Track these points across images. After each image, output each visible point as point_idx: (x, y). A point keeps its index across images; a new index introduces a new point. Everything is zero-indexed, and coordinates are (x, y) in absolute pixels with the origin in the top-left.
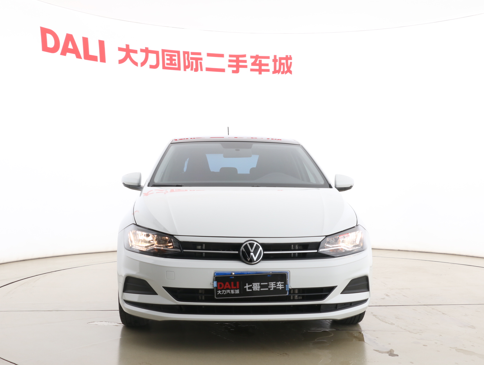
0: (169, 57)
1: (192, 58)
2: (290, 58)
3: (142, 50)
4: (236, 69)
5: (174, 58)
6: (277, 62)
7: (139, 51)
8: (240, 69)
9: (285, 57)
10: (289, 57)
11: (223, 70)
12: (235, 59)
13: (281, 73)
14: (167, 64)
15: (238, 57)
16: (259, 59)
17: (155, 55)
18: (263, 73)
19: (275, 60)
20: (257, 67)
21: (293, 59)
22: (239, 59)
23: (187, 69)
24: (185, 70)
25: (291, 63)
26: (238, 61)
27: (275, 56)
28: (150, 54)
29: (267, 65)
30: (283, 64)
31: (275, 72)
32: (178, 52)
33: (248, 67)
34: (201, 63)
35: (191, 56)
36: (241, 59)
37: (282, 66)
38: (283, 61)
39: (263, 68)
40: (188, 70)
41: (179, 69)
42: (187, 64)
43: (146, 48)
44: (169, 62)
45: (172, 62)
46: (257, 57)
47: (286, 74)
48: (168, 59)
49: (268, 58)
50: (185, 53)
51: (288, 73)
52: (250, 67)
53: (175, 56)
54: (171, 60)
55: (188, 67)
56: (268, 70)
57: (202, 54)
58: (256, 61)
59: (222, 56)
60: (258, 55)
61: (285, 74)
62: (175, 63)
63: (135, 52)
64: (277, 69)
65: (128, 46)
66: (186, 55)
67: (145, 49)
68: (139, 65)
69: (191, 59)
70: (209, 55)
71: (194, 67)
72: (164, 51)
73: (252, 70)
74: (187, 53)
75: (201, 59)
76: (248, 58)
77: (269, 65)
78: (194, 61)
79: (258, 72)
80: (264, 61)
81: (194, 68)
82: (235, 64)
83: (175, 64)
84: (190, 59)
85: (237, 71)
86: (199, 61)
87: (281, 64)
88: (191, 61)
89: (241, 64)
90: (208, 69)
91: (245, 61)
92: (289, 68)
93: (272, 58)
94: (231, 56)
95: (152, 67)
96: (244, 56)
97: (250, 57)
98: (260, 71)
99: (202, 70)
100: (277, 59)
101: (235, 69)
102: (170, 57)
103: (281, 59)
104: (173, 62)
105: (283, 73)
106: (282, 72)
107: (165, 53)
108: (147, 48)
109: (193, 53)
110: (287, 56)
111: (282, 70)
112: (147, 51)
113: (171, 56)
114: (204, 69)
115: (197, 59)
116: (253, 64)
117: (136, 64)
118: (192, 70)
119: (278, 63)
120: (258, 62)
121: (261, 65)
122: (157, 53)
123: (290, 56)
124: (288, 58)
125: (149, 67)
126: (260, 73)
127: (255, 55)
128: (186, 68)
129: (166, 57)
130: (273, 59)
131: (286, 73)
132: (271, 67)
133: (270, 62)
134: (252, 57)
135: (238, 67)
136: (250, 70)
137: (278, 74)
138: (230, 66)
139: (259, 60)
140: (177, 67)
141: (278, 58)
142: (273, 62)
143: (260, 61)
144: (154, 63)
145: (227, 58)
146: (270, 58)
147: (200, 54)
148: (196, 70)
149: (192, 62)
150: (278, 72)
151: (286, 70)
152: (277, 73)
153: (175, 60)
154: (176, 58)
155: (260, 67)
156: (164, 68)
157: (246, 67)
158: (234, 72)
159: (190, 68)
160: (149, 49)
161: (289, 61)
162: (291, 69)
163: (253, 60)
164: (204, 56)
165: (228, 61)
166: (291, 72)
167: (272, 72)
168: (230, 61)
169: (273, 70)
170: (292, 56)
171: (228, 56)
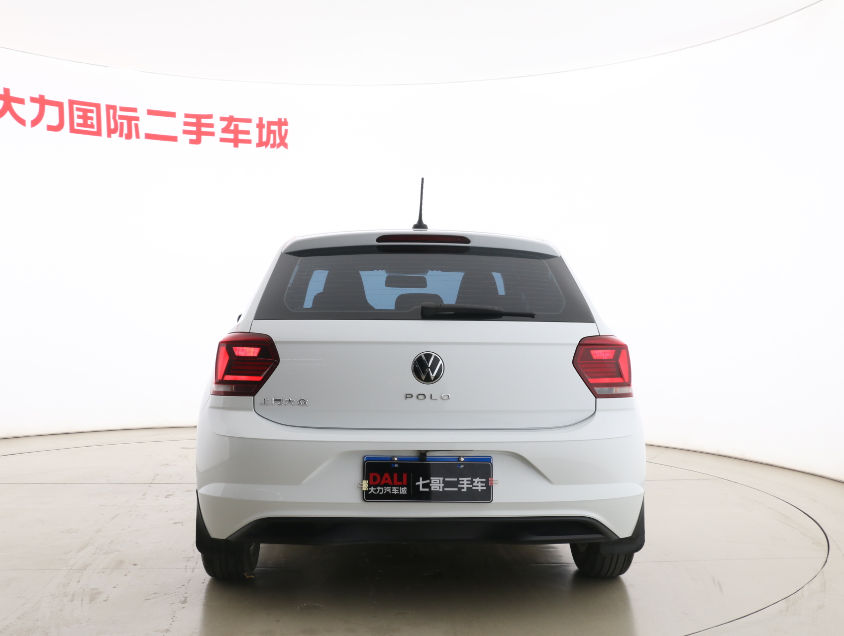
0: (81, 113)
1: (121, 117)
2: (286, 123)
3: (33, 100)
4: (197, 137)
5: (89, 115)
6: (264, 128)
7: (27, 101)
8: (203, 138)
9: (277, 120)
10: (283, 120)
11: (174, 139)
12: (194, 120)
13: (269, 146)
14: (79, 125)
15: (199, 117)
16: (234, 123)
17: (56, 109)
18: (240, 145)
19: (260, 126)
20: (231, 136)
21: (289, 124)
22: (201, 121)
23: (112, 135)
24: (109, 136)
25: (286, 131)
26: (199, 125)
27: (261, 119)
28: (47, 107)
29: (247, 132)
30: (274, 132)
31: (260, 144)
32: (98, 106)
33: (216, 134)
34: (136, 125)
35: (119, 113)
36: (204, 121)
37: (272, 136)
38: (274, 128)
39: (241, 137)
40: (115, 136)
41: (98, 133)
42: (112, 126)
43: (40, 96)
44: (81, 121)
45: (87, 122)
46: (230, 119)
47: (278, 147)
48: (79, 117)
49: (249, 121)
50: (109, 107)
51: (282, 147)
52: (219, 134)
53: (92, 111)
54: (85, 117)
55: (114, 131)
56: (249, 142)
57: (138, 110)
58: (229, 125)
59: (172, 115)
60: (233, 116)
61: (276, 147)
62: (92, 123)
63: (21, 101)
64: (264, 139)
65: (7, 91)
66: (111, 111)
67: (38, 97)
68: (28, 123)
69: (119, 119)
70: (151, 112)
71: (125, 131)
72: (72, 103)
73: (222, 140)
74: (114, 108)
75: (137, 119)
76: (215, 121)
77: (251, 133)
78: (125, 122)
79: (232, 144)
80: (242, 126)
81: (126, 134)
82: (194, 129)
83: (92, 126)
84: (117, 118)
86: (133, 122)
87: (270, 132)
88: (119, 121)
89: (204, 129)
90: (149, 136)
91: (211, 126)
92: (283, 139)
93: (256, 121)
94: (187, 116)
95: (50, 128)
96: (210, 116)
97: (219, 119)
98: (236, 142)
99: (138, 136)
100: (264, 125)
101: (194, 137)
102: (83, 114)
103: (270, 123)
104: (89, 122)
105: (273, 146)
106: (271, 145)
107: (75, 106)
108: (42, 97)
109: (122, 109)
110: (280, 120)
111: (272, 142)
112: (42, 101)
113: (85, 112)
114: (142, 135)
115: (130, 119)
116: (225, 130)
117: (22, 122)
118: (121, 135)
119: (265, 131)
120: (232, 128)
121: (237, 132)
122: (60, 105)
123: (285, 119)
124: (281, 123)
125: (46, 128)
126: (236, 146)
127: (228, 116)
128: (110, 132)
129: (76, 113)
130: (258, 123)
131: (279, 146)
132: (254, 136)
133: (252, 128)
134: (222, 119)
135: (199, 134)
136: (219, 140)
137: (266, 147)
138: (185, 132)
140: (95, 130)
141: (265, 122)
142: (258, 129)
143: (236, 126)
144: (55, 122)
145: (180, 119)
146: (253, 121)
147: (135, 110)
148: (129, 136)
149: (122, 124)
150: (266, 144)
151: (278, 141)
152: (264, 147)
153: (91, 118)
154: (94, 115)
155: (236, 136)
156: (72, 130)
157: (212, 134)
158: (192, 142)
159: (118, 133)
160: (46, 98)
161: (284, 128)
162: (287, 141)
163: (225, 123)
164: (141, 113)
165: (182, 124)
166: (286, 146)
167: (255, 145)
168: (186, 124)
169: (258, 142)
170: (288, 120)
171: (183, 116)
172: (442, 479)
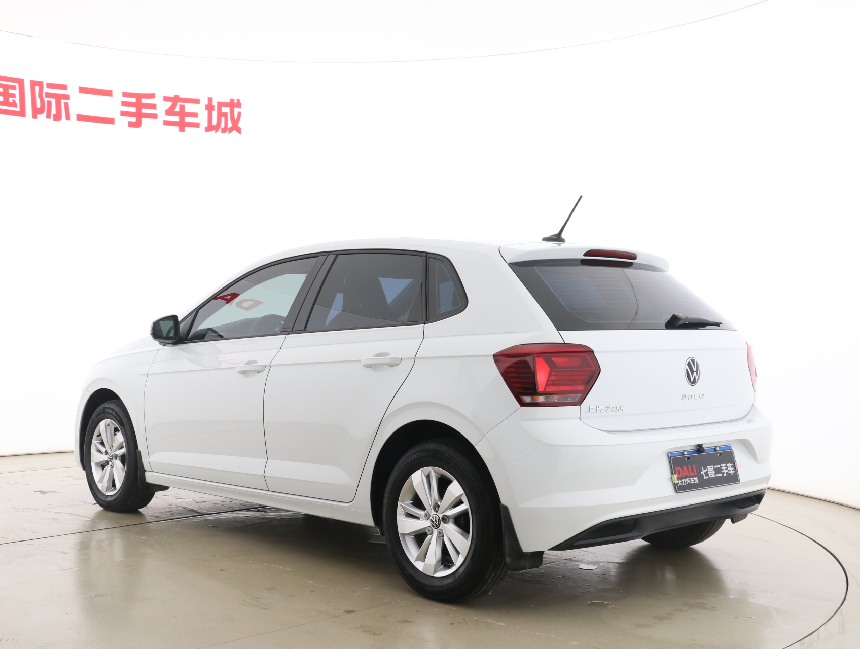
0: (1, 90)
1: (49, 95)
2: (239, 105)
4: (137, 119)
5: (11, 91)
6: (214, 110)
8: (144, 120)
9: (228, 101)
10: (236, 101)
11: (110, 121)
12: (133, 100)
13: (220, 130)
15: (139, 97)
16: (179, 104)
18: (186, 129)
19: (210, 107)
20: (176, 119)
21: (243, 105)
22: (141, 101)
23: (38, 116)
24: (34, 116)
25: (239, 113)
26: (139, 105)
27: (210, 100)
29: (195, 115)
30: (225, 114)
31: (210, 128)
32: (21, 82)
33: (159, 116)
34: (66, 105)
35: (46, 90)
36: (144, 101)
37: (223, 119)
38: (225, 110)
39: (188, 119)
40: (42, 117)
41: (22, 113)
42: (38, 105)
44: (1, 99)
45: (8, 100)
46: (175, 100)
47: (229, 133)
48: (0, 94)
49: (197, 101)
50: (34, 83)
51: (234, 132)
52: (162, 117)
53: (14, 88)
54: (6, 95)
55: (41, 111)
56: (197, 125)
57: (69, 87)
58: (174, 106)
59: (108, 93)
60: (178, 96)
61: (228, 132)
62: (14, 101)
64: (214, 122)
66: (37, 88)
69: (46, 97)
70: (83, 90)
71: (54, 111)
73: (166, 123)
74: (40, 84)
75: (67, 97)
76: (158, 101)
77: (199, 115)
78: (53, 101)
79: (177, 128)
80: (189, 108)
81: (54, 115)
82: (133, 110)
83: (14, 104)
84: (44, 96)
85: (138, 124)
86: (63, 101)
87: (220, 114)
88: (46, 100)
89: (144, 110)
90: (81, 118)
91: (153, 106)
92: (235, 122)
93: (204, 102)
94: (125, 95)
96: (152, 96)
97: (162, 99)
98: (182, 125)
99: (68, 118)
100: (214, 106)
101: (133, 119)
102: (4, 90)
103: (221, 105)
104: (11, 100)
105: (224, 131)
106: (222, 129)
109: (50, 86)
110: (232, 100)
111: (223, 126)
113: (6, 88)
114: (73, 116)
115: (58, 98)
116: (169, 112)
118: (48, 116)
119: (215, 113)
120: (177, 109)
121: (183, 114)
123: (238, 100)
124: (234, 104)
126: (182, 130)
127: (173, 96)
128: (36, 112)
130: (207, 104)
131: (231, 130)
132: (203, 119)
133: (201, 109)
134: (166, 99)
135: (139, 116)
136: (162, 123)
137: (216, 132)
138: (123, 113)
139: (180, 106)
140: (18, 109)
141: (215, 103)
142: (207, 111)
143: (182, 107)
145: (118, 98)
146: (201, 102)
147: (64, 87)
148: (57, 117)
149: (49, 103)
150: (216, 128)
151: (230, 125)
152: (214, 131)
153: (13, 96)
154: (16, 92)
155: (182, 119)
157: (154, 116)
158: (131, 125)
159: (45, 114)
161: (236, 110)
162: (240, 125)
163: (169, 104)
164: (72, 91)
165: (120, 104)
166: (239, 130)
167: (204, 129)
168: (124, 104)
169: (207, 126)
170: (241, 102)
171: (121, 95)
172: (712, 467)
